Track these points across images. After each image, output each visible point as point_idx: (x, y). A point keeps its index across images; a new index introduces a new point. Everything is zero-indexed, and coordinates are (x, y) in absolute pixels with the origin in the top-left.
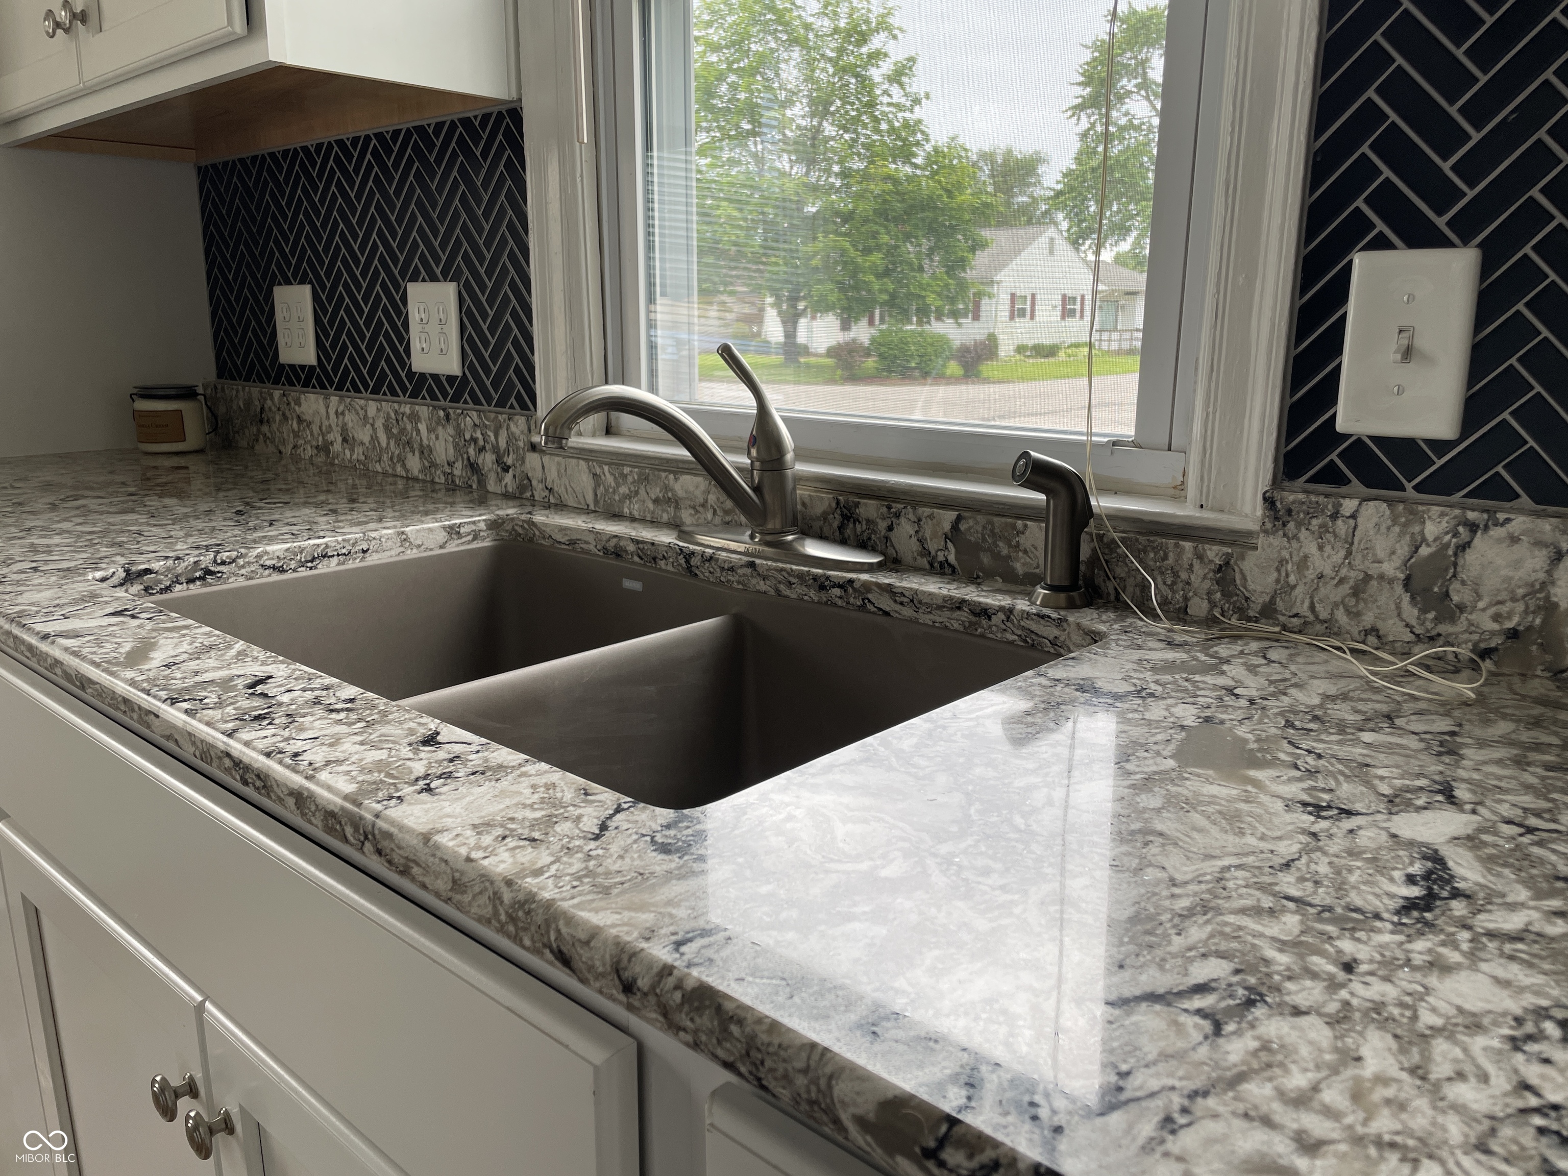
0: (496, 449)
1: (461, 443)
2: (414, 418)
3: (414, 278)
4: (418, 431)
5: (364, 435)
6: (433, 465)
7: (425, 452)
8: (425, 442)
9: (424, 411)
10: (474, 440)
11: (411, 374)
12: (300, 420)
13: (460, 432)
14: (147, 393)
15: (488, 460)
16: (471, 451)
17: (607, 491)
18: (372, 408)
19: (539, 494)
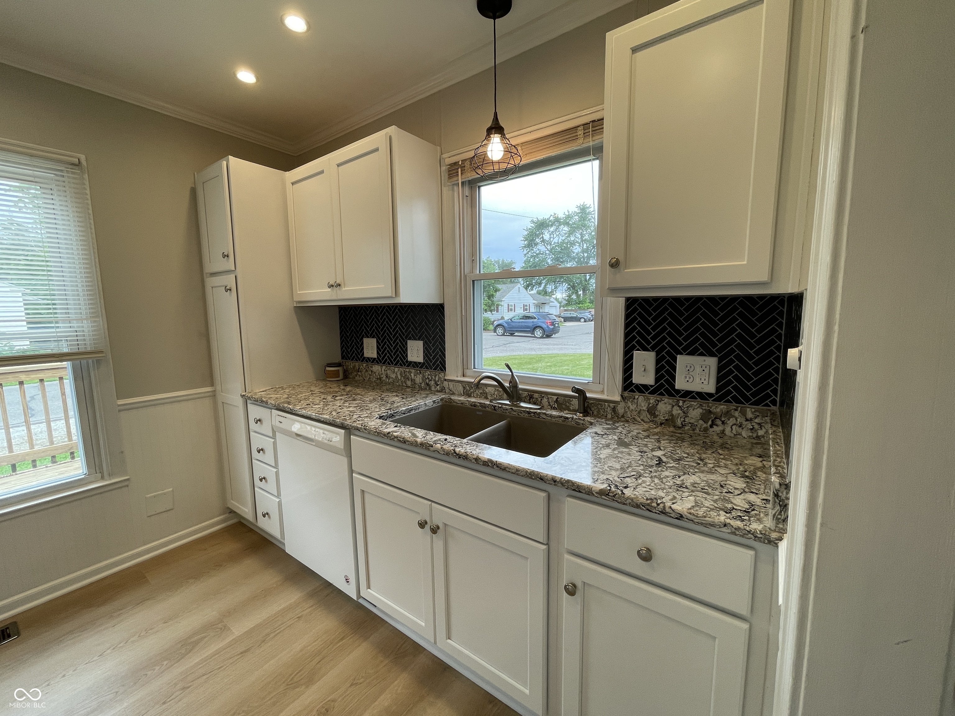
0: (435, 380)
1: (424, 379)
2: (411, 372)
3: (410, 339)
4: (411, 376)
5: (394, 376)
6: (415, 383)
7: (413, 381)
8: (413, 378)
9: (413, 371)
10: (429, 378)
11: (407, 361)
12: (372, 371)
13: (424, 376)
14: (329, 365)
15: (432, 383)
16: (427, 381)
17: (467, 390)
18: (396, 369)
19: (447, 391)
